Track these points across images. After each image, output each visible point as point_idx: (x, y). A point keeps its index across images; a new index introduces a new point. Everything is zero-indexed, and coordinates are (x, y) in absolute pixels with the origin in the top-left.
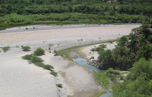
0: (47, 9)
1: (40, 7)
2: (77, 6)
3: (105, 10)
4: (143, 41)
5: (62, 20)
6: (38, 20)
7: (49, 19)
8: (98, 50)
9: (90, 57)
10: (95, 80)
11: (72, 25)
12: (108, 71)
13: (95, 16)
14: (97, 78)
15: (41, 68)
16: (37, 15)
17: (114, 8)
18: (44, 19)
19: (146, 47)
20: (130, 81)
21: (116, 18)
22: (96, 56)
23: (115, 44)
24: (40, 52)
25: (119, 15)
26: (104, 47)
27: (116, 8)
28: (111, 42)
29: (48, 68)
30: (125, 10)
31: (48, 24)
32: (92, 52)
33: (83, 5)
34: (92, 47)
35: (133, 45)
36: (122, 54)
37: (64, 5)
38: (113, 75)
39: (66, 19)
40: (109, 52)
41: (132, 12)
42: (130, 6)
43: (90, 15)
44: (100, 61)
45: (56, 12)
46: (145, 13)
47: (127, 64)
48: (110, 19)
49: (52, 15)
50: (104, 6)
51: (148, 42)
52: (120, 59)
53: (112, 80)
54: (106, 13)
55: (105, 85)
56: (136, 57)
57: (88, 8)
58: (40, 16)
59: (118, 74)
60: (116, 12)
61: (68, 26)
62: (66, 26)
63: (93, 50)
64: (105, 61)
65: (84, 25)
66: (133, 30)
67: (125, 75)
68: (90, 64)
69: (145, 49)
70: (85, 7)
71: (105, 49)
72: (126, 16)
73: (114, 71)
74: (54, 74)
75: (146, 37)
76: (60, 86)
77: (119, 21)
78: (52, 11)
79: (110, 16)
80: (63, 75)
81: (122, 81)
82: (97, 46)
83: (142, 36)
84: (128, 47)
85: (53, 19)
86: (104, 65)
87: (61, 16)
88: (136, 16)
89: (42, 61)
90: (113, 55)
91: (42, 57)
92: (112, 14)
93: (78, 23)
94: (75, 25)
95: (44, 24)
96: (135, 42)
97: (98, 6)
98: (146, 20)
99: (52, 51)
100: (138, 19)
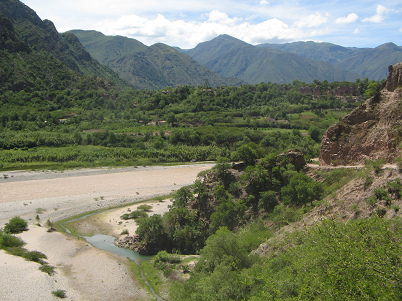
0: (32, 140)
1: (18, 136)
2: (91, 132)
3: (146, 140)
4: (221, 194)
5: (62, 160)
6: (13, 161)
7: (37, 158)
8: (135, 216)
9: (121, 231)
10: (134, 278)
11: (83, 170)
12: (157, 257)
13: (126, 150)
14: (136, 273)
15: (21, 260)
16: (11, 151)
17: (162, 134)
18: (26, 160)
19: (228, 205)
20: (202, 273)
21: (167, 153)
22: (132, 228)
23: (169, 202)
24: (18, 226)
25: (172, 147)
26: (147, 209)
27: (166, 134)
28: (160, 199)
29: (35, 257)
30: (183, 137)
31: (33, 168)
32: (124, 221)
33: (102, 131)
34: (124, 211)
35: (202, 204)
36: (183, 221)
37: (67, 131)
38: (168, 264)
39: (70, 158)
40: (157, 219)
41: (196, 142)
42: (192, 131)
43: (117, 150)
44: (140, 238)
45: (51, 144)
46: (220, 142)
47: (193, 240)
48: (156, 155)
49: (42, 151)
50: (144, 132)
51: (230, 195)
52: (180, 231)
53: (167, 274)
54: (146, 144)
55: (153, 286)
56: (211, 226)
57: (113, 136)
58: (19, 153)
59: (179, 262)
60: (166, 142)
61: (75, 171)
62: (70, 171)
63: (126, 217)
64: (150, 238)
65: (106, 168)
66: (200, 175)
67: (192, 263)
68: (121, 245)
69: (226, 208)
70: (107, 134)
71: (150, 214)
72: (185, 149)
73: (169, 256)
74: (48, 270)
75: (227, 187)
76: (60, 295)
77: (173, 159)
78: (43, 143)
79: (155, 151)
80: (67, 270)
81: (188, 276)
82: (134, 208)
83: (218, 185)
84: (194, 207)
85: (44, 159)
86: (148, 245)
87: (61, 152)
88: (205, 148)
89: (22, 243)
90: (165, 224)
91: (22, 236)
92: (158, 147)
93: (94, 166)
94: (89, 170)
95: (25, 168)
96: (206, 197)
97: (131, 131)
98: (223, 155)
99: (43, 222)
100: (209, 153)
